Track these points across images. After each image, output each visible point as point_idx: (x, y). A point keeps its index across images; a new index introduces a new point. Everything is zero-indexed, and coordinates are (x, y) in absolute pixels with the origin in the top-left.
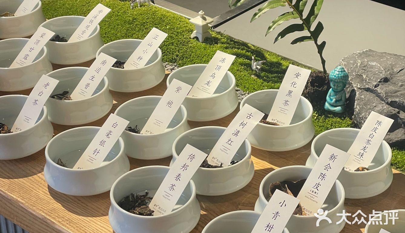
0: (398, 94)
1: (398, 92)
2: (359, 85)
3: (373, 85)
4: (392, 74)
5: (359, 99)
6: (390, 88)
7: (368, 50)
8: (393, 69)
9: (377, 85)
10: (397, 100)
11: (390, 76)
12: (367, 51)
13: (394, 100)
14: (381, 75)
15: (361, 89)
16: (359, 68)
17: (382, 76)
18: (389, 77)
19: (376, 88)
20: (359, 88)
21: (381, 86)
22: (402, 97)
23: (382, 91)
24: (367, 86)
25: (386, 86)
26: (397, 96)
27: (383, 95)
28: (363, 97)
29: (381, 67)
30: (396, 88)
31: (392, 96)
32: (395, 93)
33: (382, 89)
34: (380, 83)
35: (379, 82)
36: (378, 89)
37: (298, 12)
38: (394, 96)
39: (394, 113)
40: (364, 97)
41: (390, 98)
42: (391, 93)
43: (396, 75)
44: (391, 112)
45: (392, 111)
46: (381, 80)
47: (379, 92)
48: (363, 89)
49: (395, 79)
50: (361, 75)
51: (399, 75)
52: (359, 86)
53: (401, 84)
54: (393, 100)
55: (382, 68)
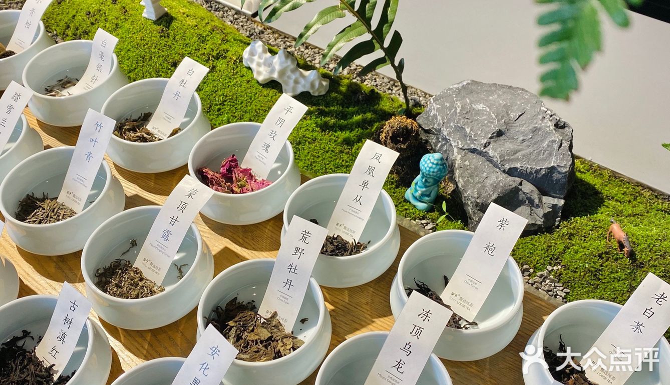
0: (519, 155)
1: (519, 151)
2: (460, 143)
3: (482, 144)
4: (508, 123)
5: (463, 166)
6: (507, 147)
7: (469, 81)
8: (508, 115)
9: (487, 144)
10: (518, 165)
11: (505, 127)
12: (468, 84)
13: (514, 167)
14: (492, 126)
15: (464, 150)
16: (459, 116)
17: (494, 128)
18: (503, 128)
19: (486, 150)
20: (461, 149)
21: (493, 146)
22: (524, 159)
23: (496, 154)
24: (472, 146)
25: (500, 143)
26: (517, 160)
27: (498, 159)
28: (467, 163)
29: (491, 113)
30: (516, 146)
31: (509, 161)
32: (515, 153)
33: (495, 151)
34: (492, 140)
35: (491, 138)
36: (489, 150)
37: (364, 22)
38: (513, 159)
39: (514, 186)
40: (469, 164)
41: (507, 163)
42: (508, 155)
43: (514, 125)
44: (510, 186)
45: (512, 183)
46: (492, 134)
47: (491, 155)
48: (468, 149)
49: (512, 131)
50: (462, 127)
51: (518, 124)
52: (460, 146)
53: (521, 138)
54: (512, 166)
55: (493, 115)
